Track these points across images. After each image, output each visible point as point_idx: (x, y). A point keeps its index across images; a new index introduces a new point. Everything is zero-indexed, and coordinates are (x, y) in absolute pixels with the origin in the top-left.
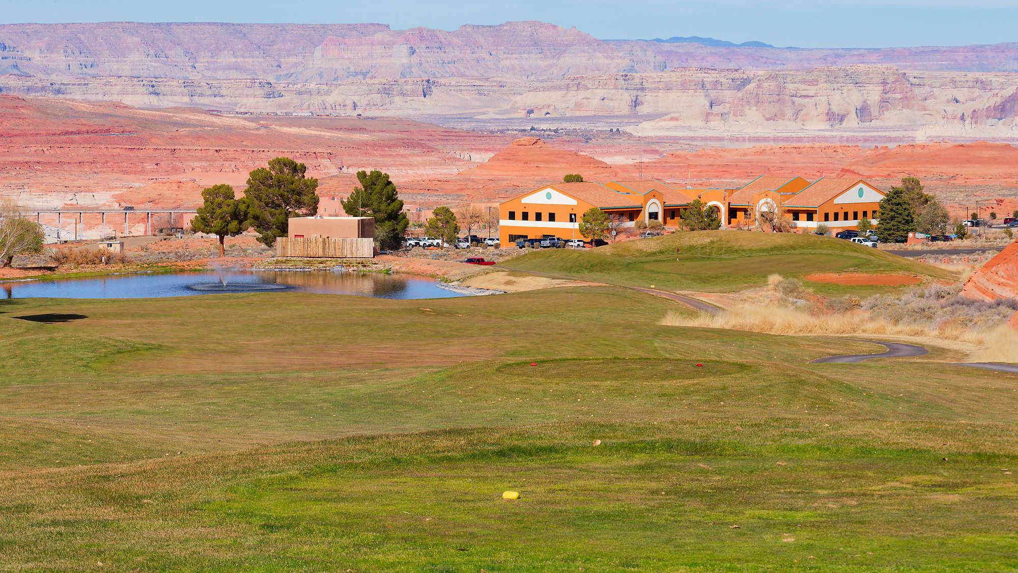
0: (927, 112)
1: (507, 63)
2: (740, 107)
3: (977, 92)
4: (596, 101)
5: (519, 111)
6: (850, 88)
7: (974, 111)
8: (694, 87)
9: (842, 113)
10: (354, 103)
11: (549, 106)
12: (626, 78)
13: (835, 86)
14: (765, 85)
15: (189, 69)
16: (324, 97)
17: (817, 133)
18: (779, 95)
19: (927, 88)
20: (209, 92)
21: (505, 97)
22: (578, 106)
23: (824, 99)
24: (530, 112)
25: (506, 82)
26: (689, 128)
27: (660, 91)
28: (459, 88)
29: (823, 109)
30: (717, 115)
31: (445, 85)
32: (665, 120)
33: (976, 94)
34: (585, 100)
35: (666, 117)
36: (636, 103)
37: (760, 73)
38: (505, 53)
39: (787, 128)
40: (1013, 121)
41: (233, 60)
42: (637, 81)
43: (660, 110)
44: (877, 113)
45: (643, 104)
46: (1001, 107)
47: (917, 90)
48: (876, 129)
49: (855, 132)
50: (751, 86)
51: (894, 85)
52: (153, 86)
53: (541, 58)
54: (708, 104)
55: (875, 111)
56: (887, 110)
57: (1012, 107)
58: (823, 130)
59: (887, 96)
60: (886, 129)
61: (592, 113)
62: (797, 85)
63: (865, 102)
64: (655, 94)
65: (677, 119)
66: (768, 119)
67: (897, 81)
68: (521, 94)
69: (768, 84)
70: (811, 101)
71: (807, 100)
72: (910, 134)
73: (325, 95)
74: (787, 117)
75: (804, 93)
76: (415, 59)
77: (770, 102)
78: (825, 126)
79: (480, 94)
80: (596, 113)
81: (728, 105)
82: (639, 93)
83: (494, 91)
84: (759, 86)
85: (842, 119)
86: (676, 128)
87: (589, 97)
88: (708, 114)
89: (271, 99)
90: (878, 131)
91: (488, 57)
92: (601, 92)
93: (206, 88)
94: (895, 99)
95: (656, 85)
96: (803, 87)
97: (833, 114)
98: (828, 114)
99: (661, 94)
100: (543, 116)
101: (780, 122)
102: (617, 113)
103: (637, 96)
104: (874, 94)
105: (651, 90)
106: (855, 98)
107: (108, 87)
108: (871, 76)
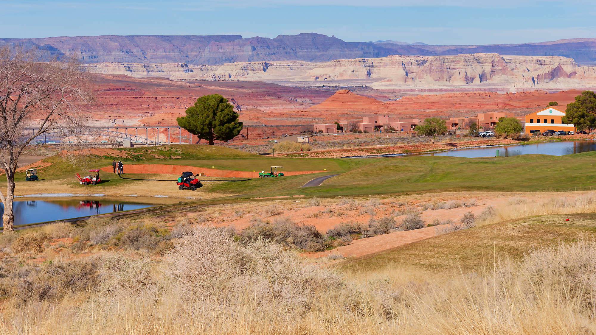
0: (514, 76)
1: (301, 54)
2: (422, 75)
3: (538, 66)
4: (350, 72)
5: (312, 77)
6: (476, 64)
7: (538, 75)
8: (398, 65)
9: (472, 77)
10: (229, 74)
11: (326, 75)
12: (365, 61)
13: (469, 64)
14: (434, 63)
15: (143, 59)
16: (214, 72)
17: (460, 87)
18: (441, 68)
19: (514, 64)
20: (157, 70)
21: (304, 71)
22: (341, 75)
23: (463, 70)
24: (317, 78)
25: (304, 63)
26: (397, 85)
27: (381, 67)
28: (280, 66)
29: (463, 75)
30: (410, 78)
31: (274, 65)
32: (385, 81)
33: (537, 67)
34: (344, 72)
35: (385, 80)
36: (369, 73)
37: (431, 57)
38: (299, 49)
39: (444, 85)
40: (557, 80)
41: (165, 54)
42: (370, 62)
43: (381, 76)
44: (489, 77)
45: (373, 73)
46: (551, 73)
47: (508, 65)
48: (489, 85)
49: (480, 86)
50: (427, 64)
51: (497, 63)
52: (129, 67)
53: (318, 51)
54: (405, 73)
55: (488, 76)
56: (494, 75)
57: (557, 73)
58: (464, 86)
59: (494, 68)
60: (494, 84)
61: (348, 78)
62: (450, 63)
63: (484, 71)
64: (379, 69)
65: (390, 81)
66: (435, 81)
67: (499, 61)
68: (311, 69)
69: (436, 63)
70: (457, 71)
71: (455, 70)
72: (506, 87)
73: (214, 70)
74: (445, 79)
75: (453, 67)
76: (255, 53)
77: (437, 72)
78: (464, 83)
79: (291, 69)
80: (350, 78)
81: (414, 73)
82: (371, 68)
83: (298, 68)
84: (431, 64)
85: (472, 80)
86: (390, 85)
87: (345, 70)
88: (406, 78)
89: (188, 73)
90: (491, 86)
91: (291, 51)
92: (352, 68)
93: (155, 67)
94: (499, 70)
95: (379, 64)
96: (453, 64)
97: (468, 77)
98: (465, 77)
99: (382, 68)
100: (323, 80)
101: (442, 81)
102: (360, 78)
103: (370, 70)
104: (488, 68)
105: (377, 66)
106: (478, 70)
107: (106, 67)
108: (486, 59)
